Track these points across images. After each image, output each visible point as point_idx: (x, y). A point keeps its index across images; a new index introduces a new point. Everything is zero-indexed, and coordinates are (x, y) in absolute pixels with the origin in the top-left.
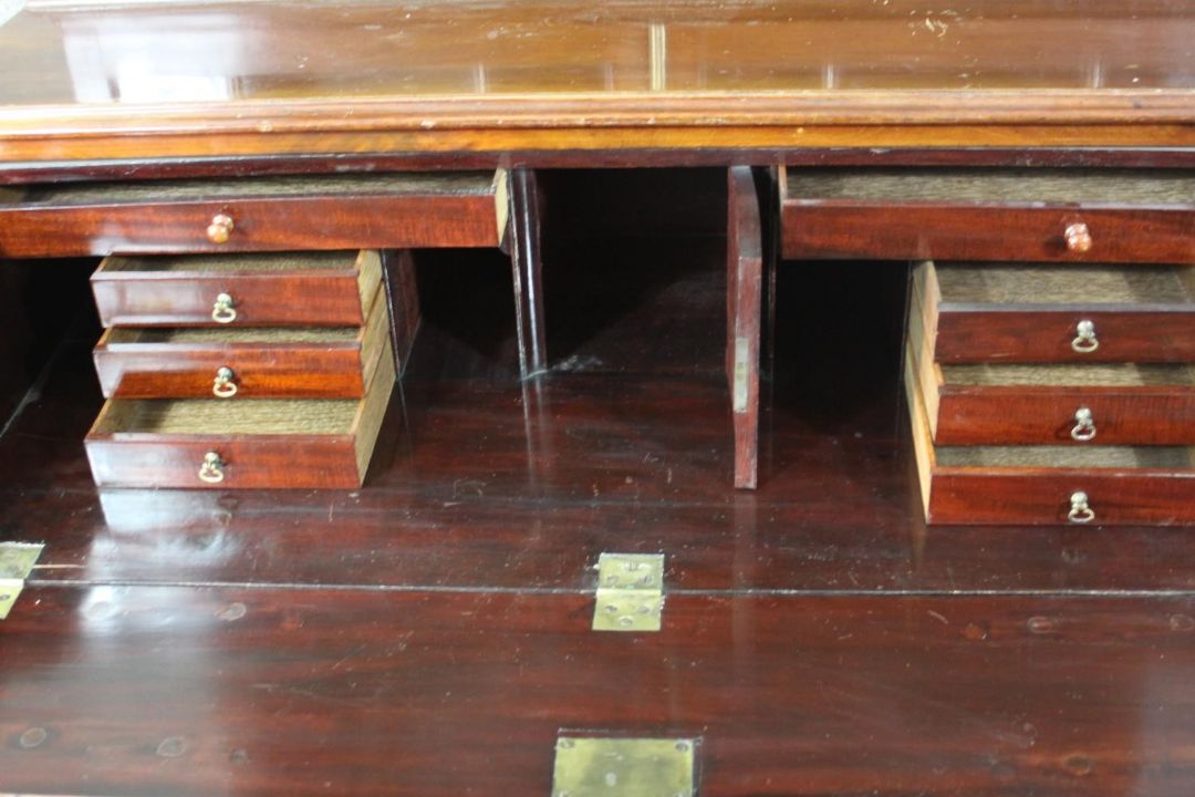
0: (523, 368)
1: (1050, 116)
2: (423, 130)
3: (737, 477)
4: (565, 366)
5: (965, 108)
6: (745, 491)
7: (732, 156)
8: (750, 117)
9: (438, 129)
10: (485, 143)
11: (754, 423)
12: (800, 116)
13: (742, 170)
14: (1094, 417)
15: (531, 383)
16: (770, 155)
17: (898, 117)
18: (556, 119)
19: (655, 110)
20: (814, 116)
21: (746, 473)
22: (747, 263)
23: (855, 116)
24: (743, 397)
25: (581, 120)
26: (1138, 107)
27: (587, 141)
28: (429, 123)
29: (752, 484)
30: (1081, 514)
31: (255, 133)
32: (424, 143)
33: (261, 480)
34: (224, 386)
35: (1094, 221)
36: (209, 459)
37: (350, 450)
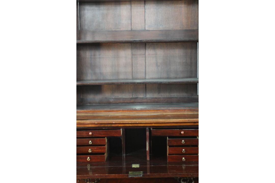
0: (123, 154)
1: (179, 122)
2: (113, 124)
3: (147, 159)
4: (127, 154)
5: (170, 121)
6: (148, 161)
7: (146, 126)
8: (148, 122)
9: (115, 124)
10: (120, 125)
11: (149, 152)
12: (153, 122)
13: (147, 128)
14: (185, 150)
15: (123, 156)
16: (150, 127)
17: (163, 122)
18: (127, 122)
19: (138, 122)
20: (154, 122)
21: (148, 159)
22: (148, 133)
23: (159, 122)
24: (147, 149)
25: (130, 122)
26: (189, 121)
27: (130, 125)
28: (114, 123)
29: (149, 160)
30: (184, 160)
31: (95, 124)
32: (113, 125)
33: (94, 161)
34: (90, 151)
35: (184, 131)
36: (88, 158)
37: (104, 157)
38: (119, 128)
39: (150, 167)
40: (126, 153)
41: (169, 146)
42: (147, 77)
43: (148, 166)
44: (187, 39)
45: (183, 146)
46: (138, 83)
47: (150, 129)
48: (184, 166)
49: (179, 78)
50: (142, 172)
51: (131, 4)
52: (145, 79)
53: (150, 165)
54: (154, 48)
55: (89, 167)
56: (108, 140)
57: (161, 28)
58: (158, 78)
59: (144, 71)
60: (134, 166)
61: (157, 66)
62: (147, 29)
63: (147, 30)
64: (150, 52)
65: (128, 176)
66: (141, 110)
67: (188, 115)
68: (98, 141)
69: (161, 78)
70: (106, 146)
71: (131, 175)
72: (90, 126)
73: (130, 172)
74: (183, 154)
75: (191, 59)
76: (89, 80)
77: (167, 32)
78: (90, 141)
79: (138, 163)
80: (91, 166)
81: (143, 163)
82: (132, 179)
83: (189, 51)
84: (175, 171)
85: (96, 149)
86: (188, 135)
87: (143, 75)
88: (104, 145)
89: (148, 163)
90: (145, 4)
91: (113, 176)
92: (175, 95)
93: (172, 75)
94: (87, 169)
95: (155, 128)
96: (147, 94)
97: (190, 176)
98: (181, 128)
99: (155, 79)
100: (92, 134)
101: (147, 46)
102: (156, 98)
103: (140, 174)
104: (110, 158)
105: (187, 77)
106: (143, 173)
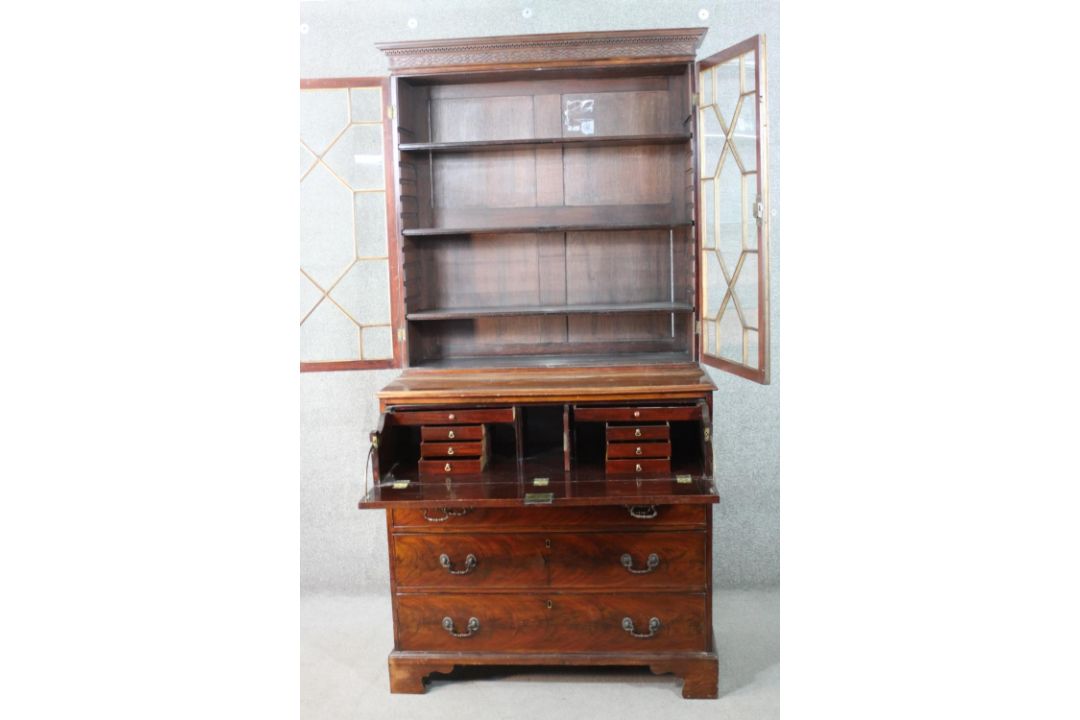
0: (518, 457)
1: (631, 392)
2: (496, 397)
3: (565, 467)
4: (527, 459)
5: (613, 391)
6: (567, 472)
7: (564, 402)
8: (568, 393)
9: (501, 397)
10: (511, 400)
11: (569, 454)
12: (577, 393)
13: (566, 406)
14: (642, 450)
15: (519, 462)
16: (572, 402)
17: (598, 393)
18: (526, 394)
20: (581, 393)
21: (567, 467)
22: (566, 416)
24: (566, 447)
25: (531, 394)
26: (650, 389)
27: (532, 400)
28: (498, 395)
29: (569, 470)
30: (639, 469)
31: (460, 397)
32: (497, 400)
33: (458, 471)
34: (450, 452)
35: (640, 411)
36: (447, 465)
37: (479, 463)
38: (508, 406)
39: (573, 485)
40: (525, 456)
41: (611, 442)
42: (570, 301)
43: (568, 482)
44: (647, 223)
45: (637, 441)
46: (549, 314)
47: (571, 407)
48: (639, 482)
49: (635, 303)
50: (551, 494)
51: (535, 155)
52: (566, 304)
53: (573, 478)
54: (583, 243)
55: (448, 484)
56: (488, 431)
57: (597, 201)
58: (592, 304)
59: (563, 289)
60: (538, 482)
61: (590, 277)
62: (567, 203)
63: (570, 207)
64: (574, 250)
65: (523, 502)
66: (556, 369)
67: (650, 377)
68: (465, 432)
69: (597, 303)
70: (484, 443)
71: (529, 500)
72: (451, 401)
73: (528, 495)
74: (637, 458)
75: (658, 263)
76: (453, 309)
77: (608, 210)
78: (451, 433)
79: (545, 477)
80: (453, 481)
81: (556, 476)
82: (531, 508)
83: (654, 247)
84: (618, 492)
85: (464, 449)
86: (647, 419)
87: (560, 299)
88: (479, 440)
89: (568, 476)
90: (563, 154)
91: (493, 502)
92: (627, 336)
93: (621, 297)
94: (445, 488)
95: (581, 404)
96: (570, 336)
97: (647, 502)
98: (635, 404)
99: (586, 304)
100: (455, 418)
101: (569, 238)
102: (588, 344)
103: (548, 499)
104: (493, 465)
105: (650, 301)
106: (555, 496)
